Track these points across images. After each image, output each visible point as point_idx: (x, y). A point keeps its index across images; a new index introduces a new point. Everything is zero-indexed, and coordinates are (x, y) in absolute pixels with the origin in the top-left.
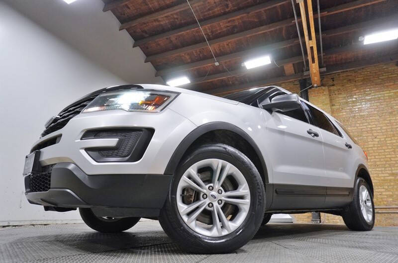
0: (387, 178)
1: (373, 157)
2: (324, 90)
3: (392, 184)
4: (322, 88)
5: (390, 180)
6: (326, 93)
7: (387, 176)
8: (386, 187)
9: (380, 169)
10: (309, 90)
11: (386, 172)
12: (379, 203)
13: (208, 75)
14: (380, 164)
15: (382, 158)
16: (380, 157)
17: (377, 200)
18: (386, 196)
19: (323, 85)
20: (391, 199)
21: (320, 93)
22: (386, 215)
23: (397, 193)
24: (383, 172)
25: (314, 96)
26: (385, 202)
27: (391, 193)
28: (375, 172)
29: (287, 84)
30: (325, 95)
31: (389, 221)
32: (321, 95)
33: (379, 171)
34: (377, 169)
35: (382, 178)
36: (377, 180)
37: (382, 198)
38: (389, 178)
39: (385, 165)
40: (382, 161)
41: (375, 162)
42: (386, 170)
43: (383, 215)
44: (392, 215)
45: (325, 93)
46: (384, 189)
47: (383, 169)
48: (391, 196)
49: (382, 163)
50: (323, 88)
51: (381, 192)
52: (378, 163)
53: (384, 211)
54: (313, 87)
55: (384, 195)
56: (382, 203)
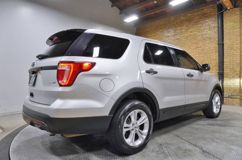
2: (236, 11)
4: (234, 10)
6: (238, 13)
10: (224, 12)
13: (151, 9)
19: (235, 7)
21: (233, 14)
25: (227, 17)
29: (208, 8)
30: (236, 15)
32: (233, 15)
45: (236, 13)
50: (236, 9)
54: (227, 9)
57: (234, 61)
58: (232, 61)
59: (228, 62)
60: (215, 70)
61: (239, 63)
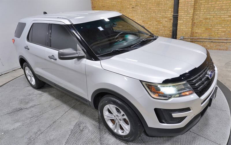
0: (226, 19)
1: (221, 2)
3: (228, 23)
5: (228, 21)
7: (227, 18)
8: (223, 25)
9: (223, 12)
11: (227, 14)
12: (215, 36)
14: (225, 8)
15: (228, 3)
16: (227, 2)
17: (214, 34)
18: (221, 32)
20: (224, 34)
22: (217, 43)
23: (229, 30)
24: (225, 14)
26: (219, 36)
27: (225, 30)
28: (219, 14)
31: (218, 47)
33: (222, 13)
34: (221, 12)
35: (223, 19)
36: (218, 20)
37: (218, 33)
38: (228, 19)
39: (228, 8)
40: (227, 6)
41: (222, 6)
42: (228, 13)
43: (215, 43)
44: (221, 43)
46: (221, 26)
47: (226, 12)
48: (224, 32)
49: (227, 7)
51: (219, 29)
52: (224, 7)
53: (217, 41)
55: (220, 31)
56: (217, 36)
57: (189, 3)
58: (187, 3)
59: (183, 3)
60: (170, 12)
61: (193, 5)
